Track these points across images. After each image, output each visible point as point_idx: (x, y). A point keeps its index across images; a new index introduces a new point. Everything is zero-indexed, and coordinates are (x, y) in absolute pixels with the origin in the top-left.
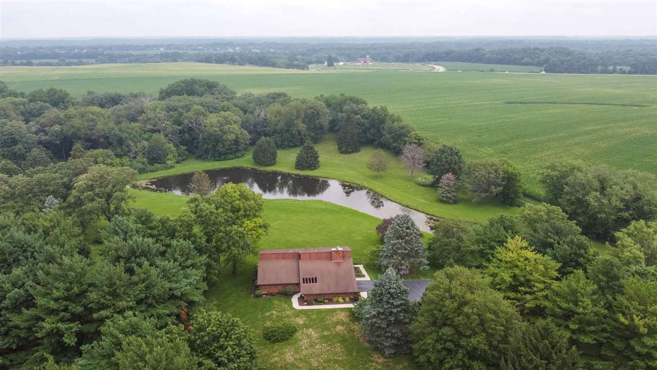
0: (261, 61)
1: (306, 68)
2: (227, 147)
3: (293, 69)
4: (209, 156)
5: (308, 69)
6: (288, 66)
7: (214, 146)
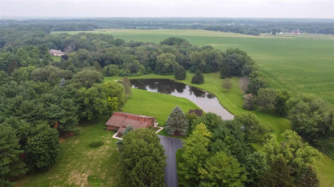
0: (237, 30)
1: (258, 35)
2: (166, 69)
3: (252, 35)
4: (159, 72)
5: (259, 35)
6: (249, 34)
7: (161, 68)
